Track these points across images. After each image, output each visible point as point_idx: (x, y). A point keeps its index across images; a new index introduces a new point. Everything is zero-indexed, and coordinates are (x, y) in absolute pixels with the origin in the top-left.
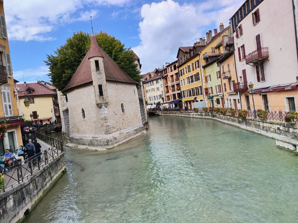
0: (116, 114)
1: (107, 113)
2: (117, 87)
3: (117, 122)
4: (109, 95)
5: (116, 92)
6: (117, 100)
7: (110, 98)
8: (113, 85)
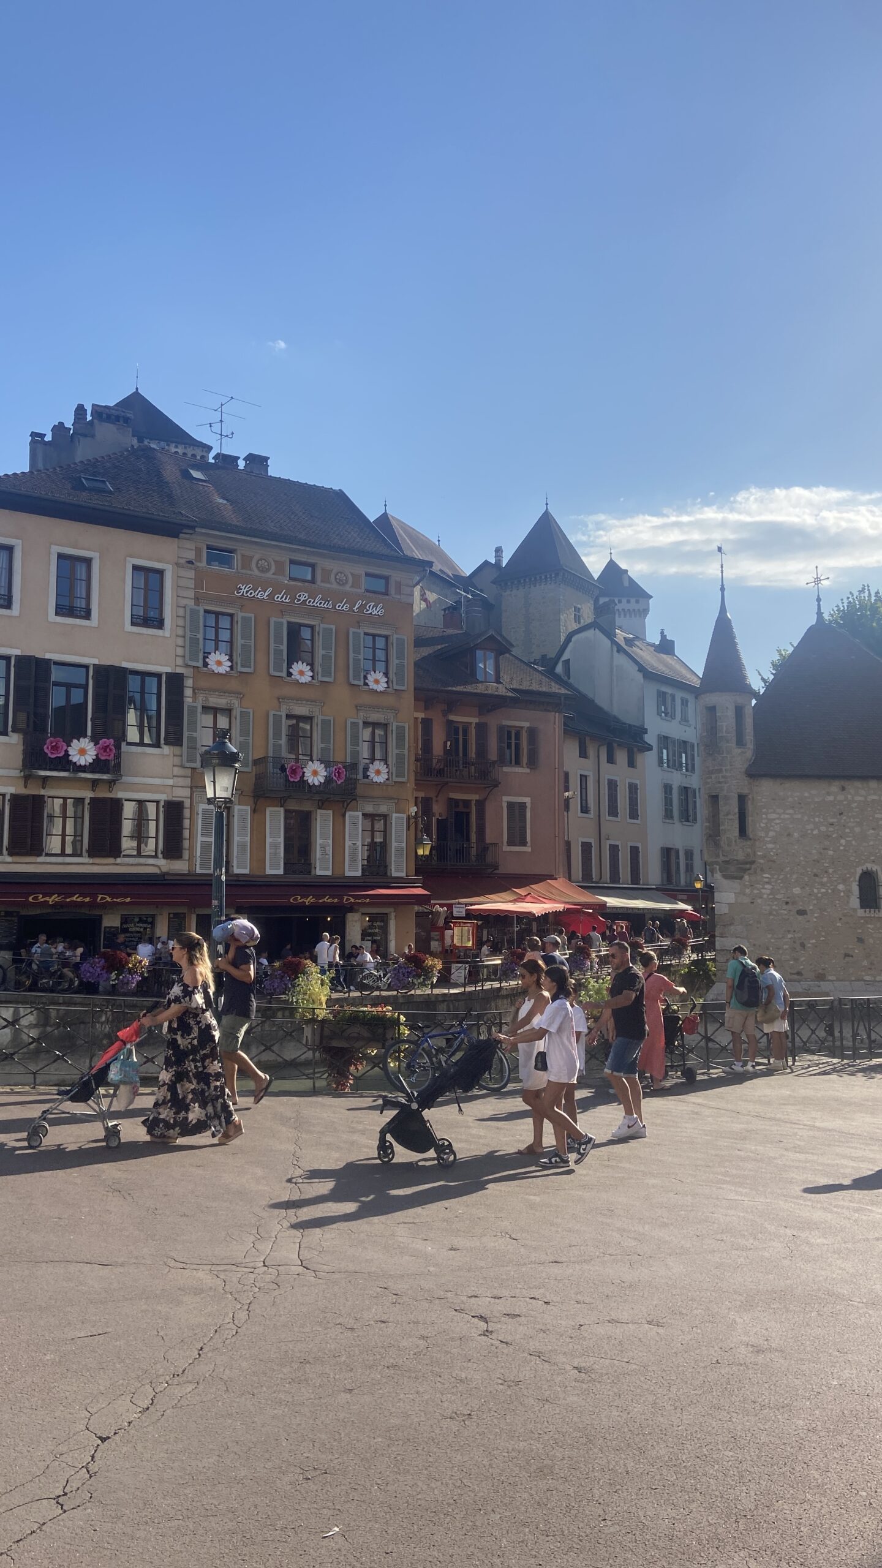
0: (801, 913)
1: (733, 901)
2: (841, 797)
3: (803, 945)
4: (771, 834)
5: (832, 821)
6: (831, 853)
7: (770, 846)
8: (813, 792)
